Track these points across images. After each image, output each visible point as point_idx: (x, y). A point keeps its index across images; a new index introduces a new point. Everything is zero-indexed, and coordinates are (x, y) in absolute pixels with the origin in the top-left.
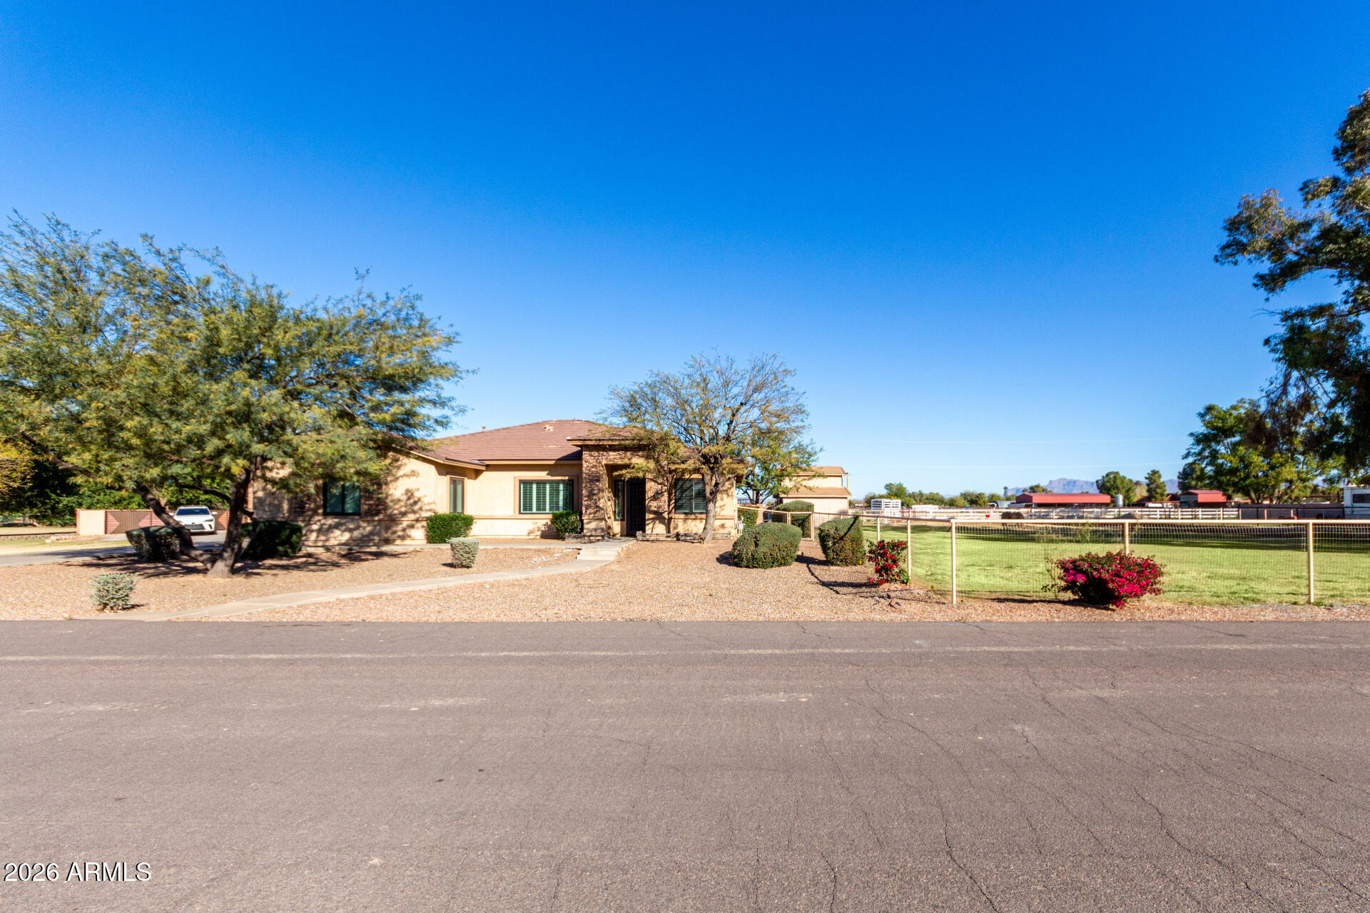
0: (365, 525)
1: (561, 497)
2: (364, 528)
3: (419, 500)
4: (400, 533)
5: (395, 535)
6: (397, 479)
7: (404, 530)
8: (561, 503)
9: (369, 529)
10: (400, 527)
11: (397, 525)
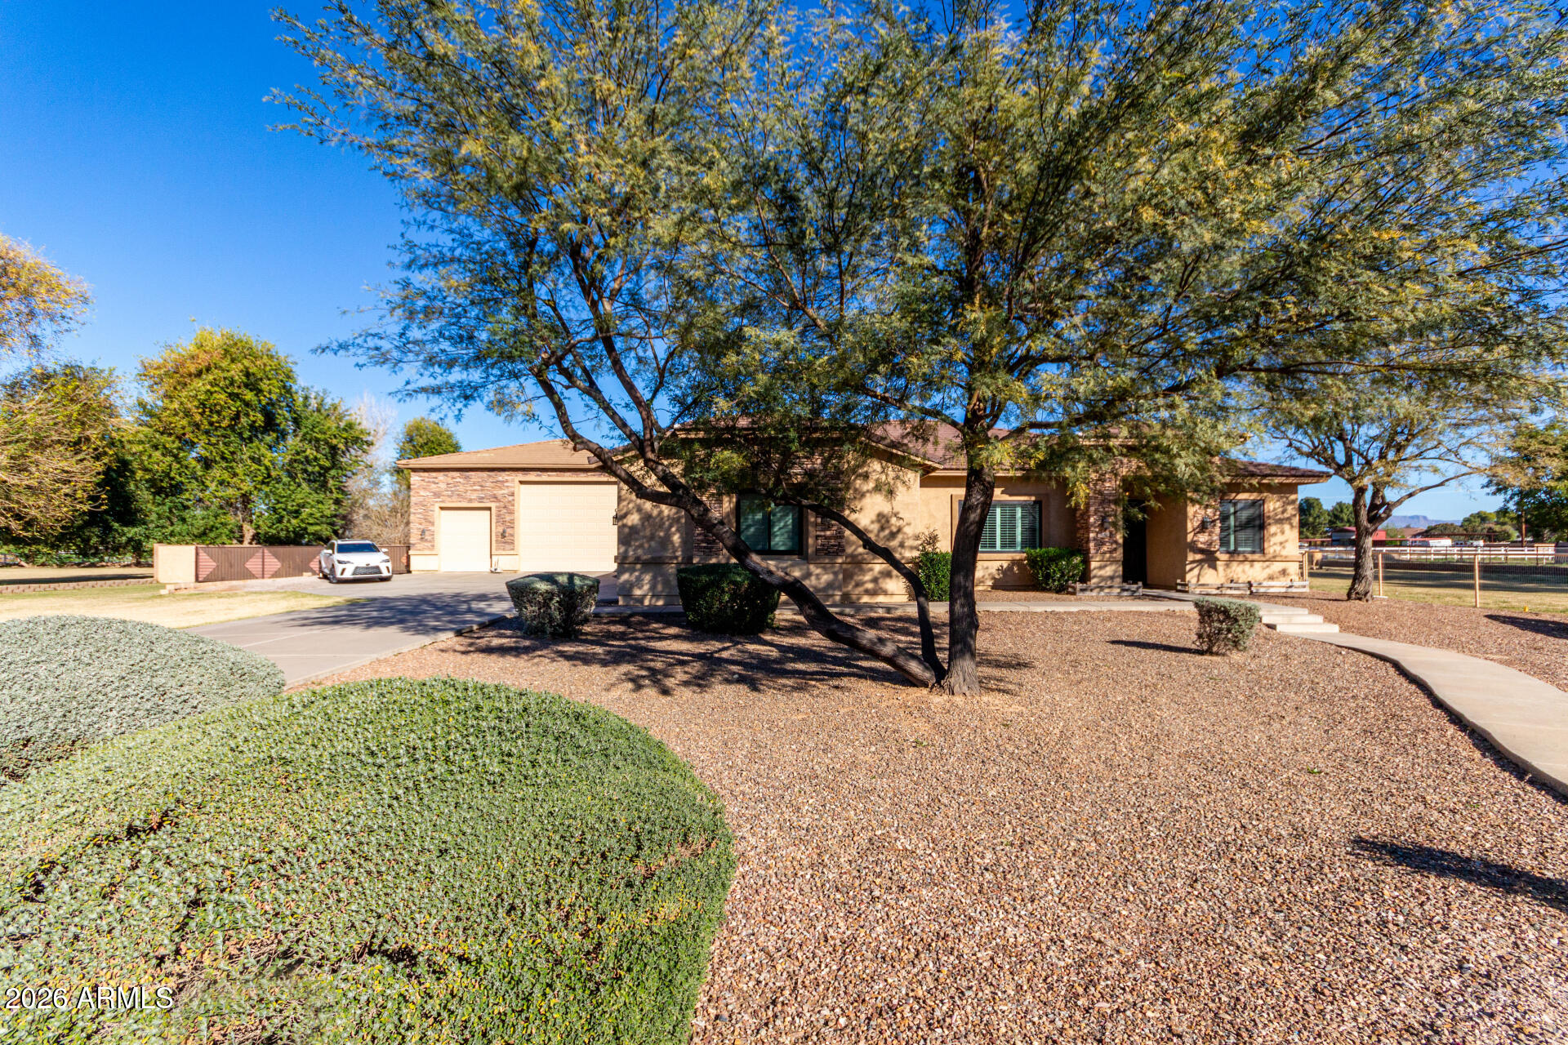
0: (818, 571)
1: (1019, 530)
2: (818, 577)
3: (899, 530)
4: (870, 586)
5: (861, 589)
6: (863, 495)
7: (875, 580)
8: (1019, 539)
9: (826, 578)
10: (868, 577)
11: (863, 572)
